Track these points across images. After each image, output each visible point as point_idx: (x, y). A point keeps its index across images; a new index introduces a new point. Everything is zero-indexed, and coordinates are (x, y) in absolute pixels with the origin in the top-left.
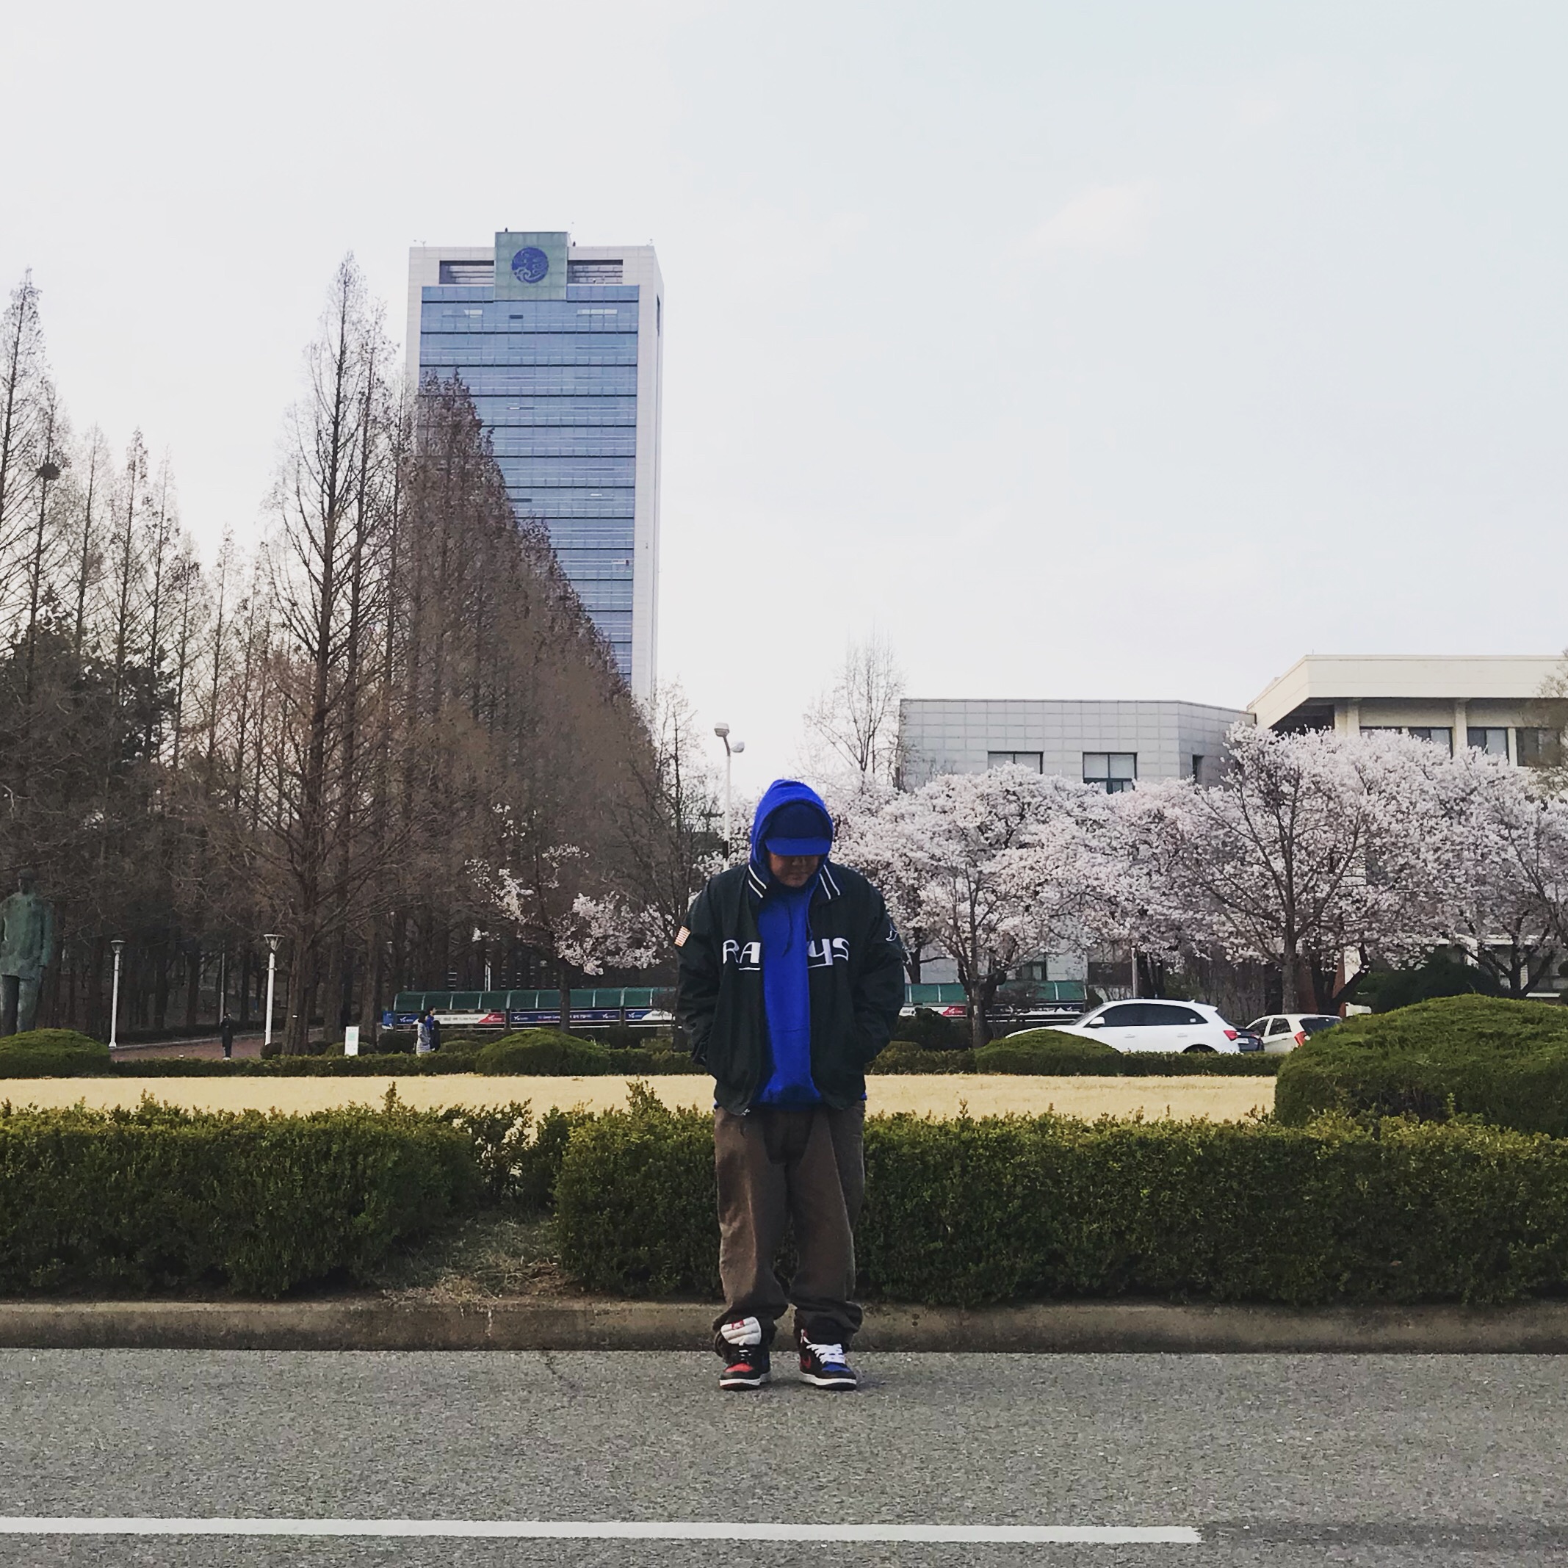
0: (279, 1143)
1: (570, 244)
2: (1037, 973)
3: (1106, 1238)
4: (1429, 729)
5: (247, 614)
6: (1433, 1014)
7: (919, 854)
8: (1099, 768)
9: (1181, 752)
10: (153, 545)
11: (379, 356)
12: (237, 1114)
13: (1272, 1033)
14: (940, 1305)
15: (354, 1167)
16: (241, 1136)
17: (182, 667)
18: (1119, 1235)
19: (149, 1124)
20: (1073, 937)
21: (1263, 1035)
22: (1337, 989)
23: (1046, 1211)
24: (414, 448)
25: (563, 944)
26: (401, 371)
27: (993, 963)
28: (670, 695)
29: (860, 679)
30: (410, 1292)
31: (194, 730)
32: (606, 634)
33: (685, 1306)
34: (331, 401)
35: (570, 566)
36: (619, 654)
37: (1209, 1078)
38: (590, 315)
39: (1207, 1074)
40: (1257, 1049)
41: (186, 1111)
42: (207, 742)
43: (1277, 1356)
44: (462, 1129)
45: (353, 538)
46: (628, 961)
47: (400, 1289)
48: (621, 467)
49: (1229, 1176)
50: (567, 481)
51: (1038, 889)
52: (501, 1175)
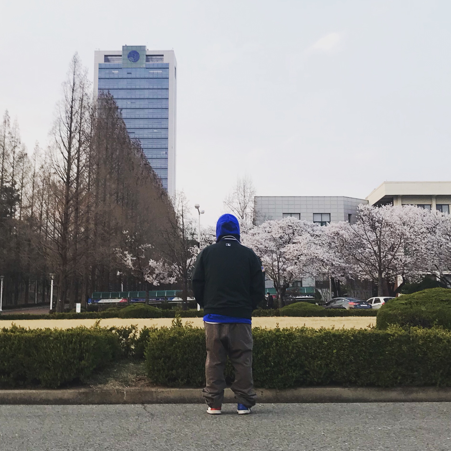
0: (56, 338)
1: (146, 50)
2: (299, 285)
3: (323, 366)
4: (424, 205)
5: (43, 170)
6: (426, 294)
7: (261, 246)
8: (318, 218)
9: (345, 213)
10: (12, 148)
11: (86, 86)
12: (42, 329)
13: (375, 303)
14: (270, 388)
15: (80, 346)
16: (44, 336)
17: (22, 187)
18: (327, 365)
19: (14, 332)
20: (311, 272)
21: (372, 304)
22: (395, 289)
23: (303, 358)
24: (97, 115)
25: (146, 276)
26: (93, 90)
27: (285, 281)
28: (180, 195)
29: (242, 190)
30: (100, 386)
31: (26, 208)
32: (159, 176)
33: (188, 389)
34: (70, 100)
35: (147, 154)
36: (163, 182)
37: (355, 317)
38: (153, 73)
39: (354, 316)
40: (370, 308)
41: (26, 328)
42: (31, 211)
43: (378, 403)
44: (115, 333)
45: (77, 145)
46: (167, 281)
47: (95, 385)
48: (164, 122)
49: (363, 346)
50: (146, 126)
51: (299, 257)
52: (128, 348)
